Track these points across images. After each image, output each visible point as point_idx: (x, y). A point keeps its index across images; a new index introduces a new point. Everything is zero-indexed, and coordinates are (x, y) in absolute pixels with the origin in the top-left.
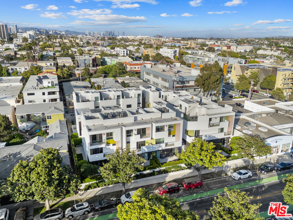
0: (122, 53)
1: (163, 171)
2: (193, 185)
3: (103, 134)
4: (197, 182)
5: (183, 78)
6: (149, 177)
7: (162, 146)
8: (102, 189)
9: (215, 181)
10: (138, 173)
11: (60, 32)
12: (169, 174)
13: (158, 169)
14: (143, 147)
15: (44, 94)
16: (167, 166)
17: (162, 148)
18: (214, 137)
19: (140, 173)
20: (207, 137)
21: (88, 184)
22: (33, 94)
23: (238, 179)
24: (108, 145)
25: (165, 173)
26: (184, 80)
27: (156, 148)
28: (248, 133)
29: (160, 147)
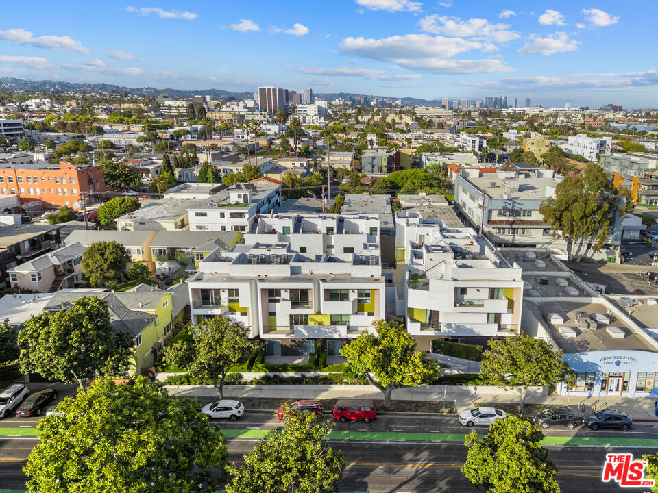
0: (470, 144)
1: (320, 380)
2: (353, 414)
3: (221, 291)
4: (362, 409)
5: (513, 202)
6: (289, 384)
7: (339, 331)
8: (194, 388)
9: (415, 417)
10: (271, 374)
11: (391, 102)
12: (331, 386)
13: (312, 374)
14: (298, 326)
15: (222, 215)
16: (333, 371)
17: (340, 335)
18: (471, 330)
19: (274, 373)
20: (452, 327)
21: (172, 374)
22: (204, 215)
23: (465, 424)
24: (232, 314)
25: (324, 384)
26: (515, 208)
27: (326, 333)
28: (565, 334)
29: (336, 331)
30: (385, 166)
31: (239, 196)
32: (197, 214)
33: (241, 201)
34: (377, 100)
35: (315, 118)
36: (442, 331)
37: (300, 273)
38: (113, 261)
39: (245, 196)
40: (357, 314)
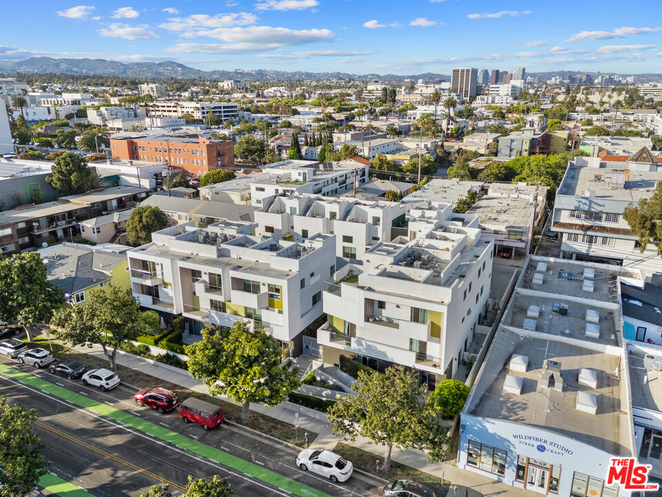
3: (156, 264)
4: (202, 415)
10: (171, 354)
15: (277, 192)
20: (362, 345)
22: (263, 189)
24: (165, 287)
30: (526, 150)
31: (299, 174)
32: (258, 189)
33: (301, 179)
34: (603, 77)
35: (505, 98)
36: (352, 347)
37: (230, 256)
38: (145, 224)
39: (304, 174)
40: (268, 309)
